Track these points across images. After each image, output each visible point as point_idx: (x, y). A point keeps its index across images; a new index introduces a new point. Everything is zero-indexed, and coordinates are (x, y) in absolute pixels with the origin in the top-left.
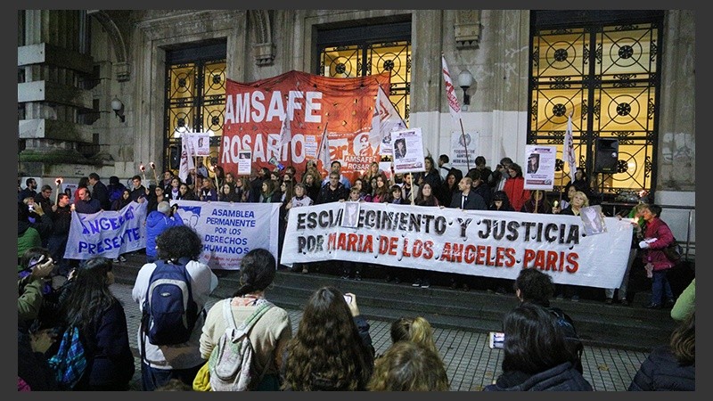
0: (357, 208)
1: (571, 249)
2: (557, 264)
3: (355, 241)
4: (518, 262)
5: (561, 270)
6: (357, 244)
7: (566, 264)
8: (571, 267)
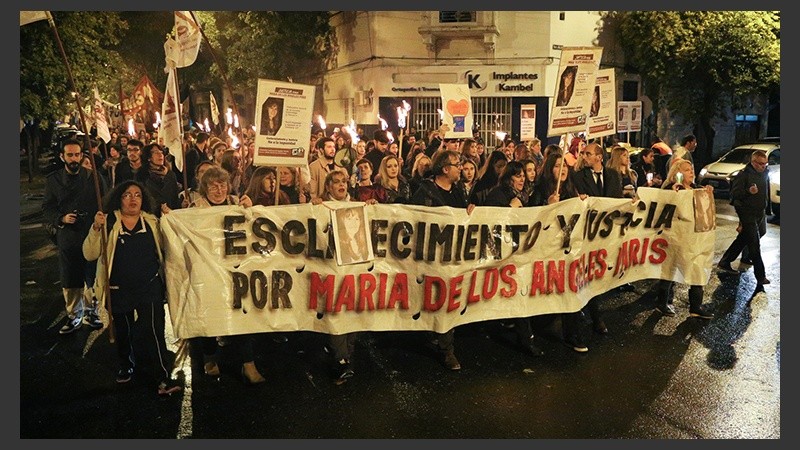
0: (362, 217)
1: (659, 233)
2: (639, 255)
3: (372, 288)
4: (610, 269)
5: (642, 262)
6: (374, 295)
7: (649, 253)
8: (656, 257)
